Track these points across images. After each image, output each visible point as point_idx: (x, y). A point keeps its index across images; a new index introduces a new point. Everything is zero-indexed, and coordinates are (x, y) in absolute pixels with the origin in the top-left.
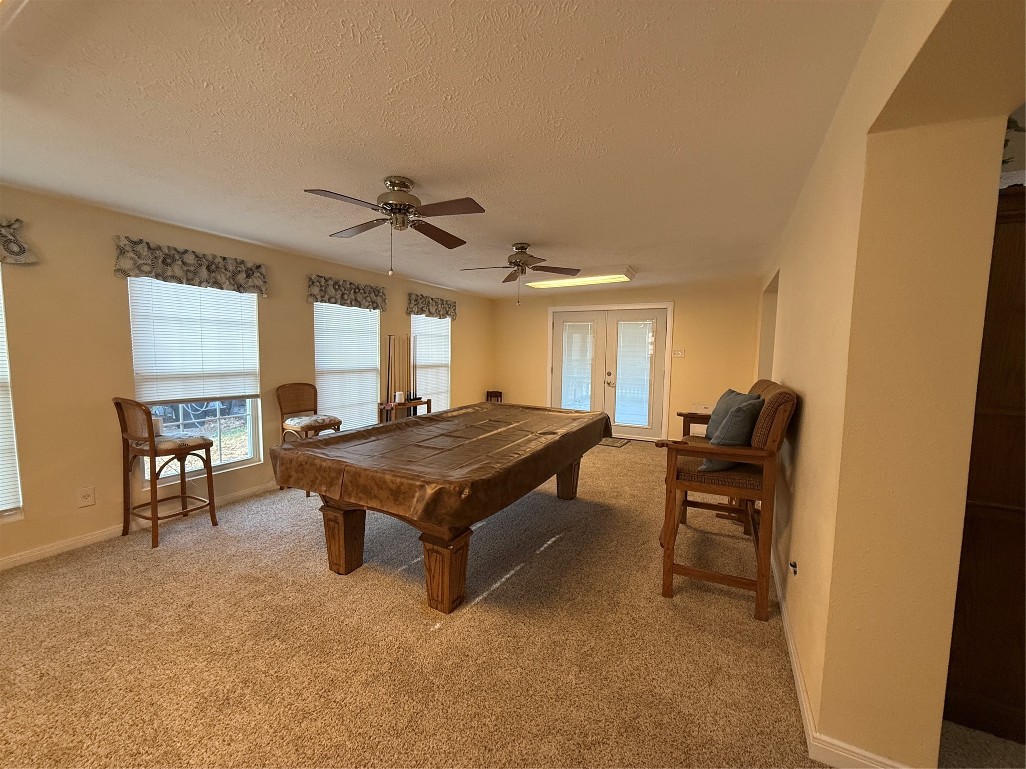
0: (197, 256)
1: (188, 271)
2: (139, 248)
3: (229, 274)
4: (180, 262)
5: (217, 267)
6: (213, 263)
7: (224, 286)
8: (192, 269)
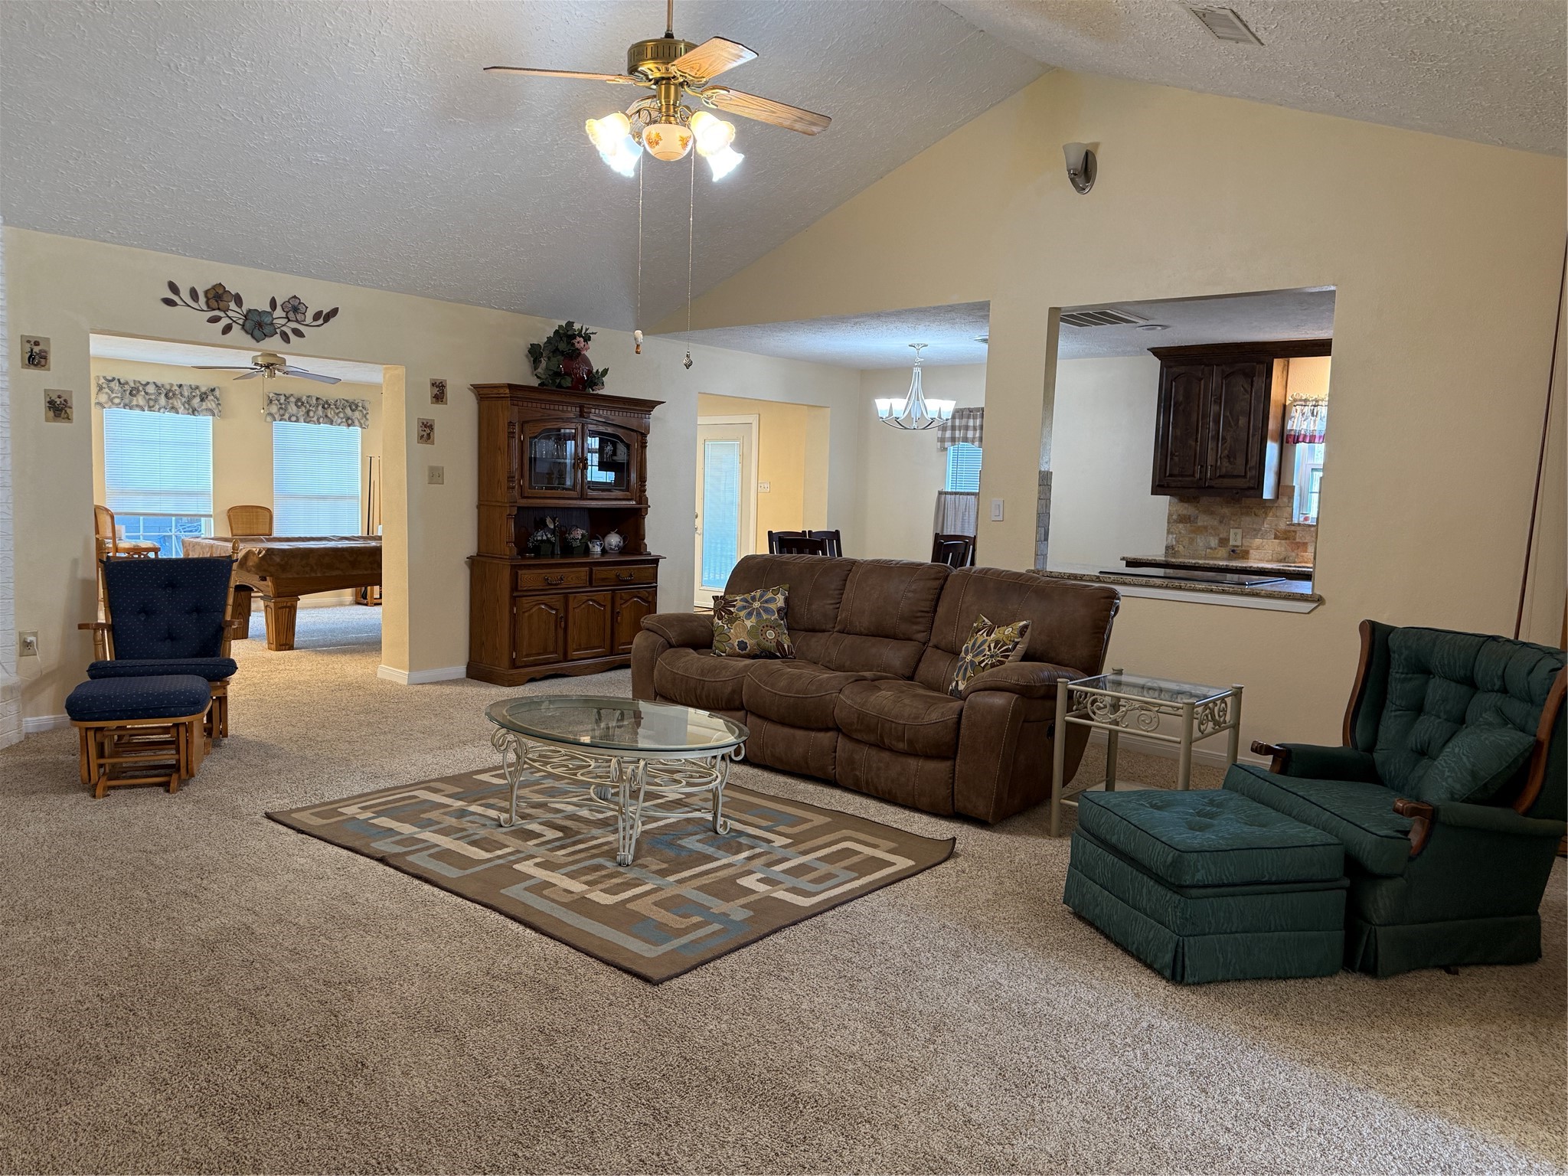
0: (157, 386)
1: (150, 399)
2: (112, 384)
3: (184, 400)
4: (143, 393)
5: (174, 395)
6: (170, 390)
7: (180, 411)
8: (153, 397)
